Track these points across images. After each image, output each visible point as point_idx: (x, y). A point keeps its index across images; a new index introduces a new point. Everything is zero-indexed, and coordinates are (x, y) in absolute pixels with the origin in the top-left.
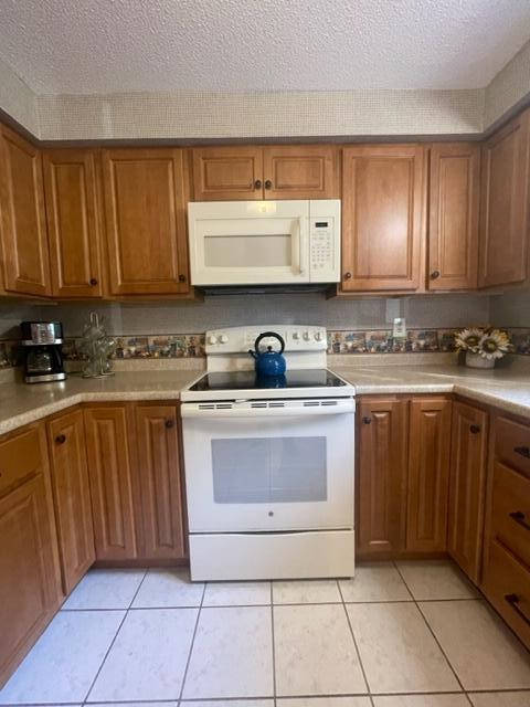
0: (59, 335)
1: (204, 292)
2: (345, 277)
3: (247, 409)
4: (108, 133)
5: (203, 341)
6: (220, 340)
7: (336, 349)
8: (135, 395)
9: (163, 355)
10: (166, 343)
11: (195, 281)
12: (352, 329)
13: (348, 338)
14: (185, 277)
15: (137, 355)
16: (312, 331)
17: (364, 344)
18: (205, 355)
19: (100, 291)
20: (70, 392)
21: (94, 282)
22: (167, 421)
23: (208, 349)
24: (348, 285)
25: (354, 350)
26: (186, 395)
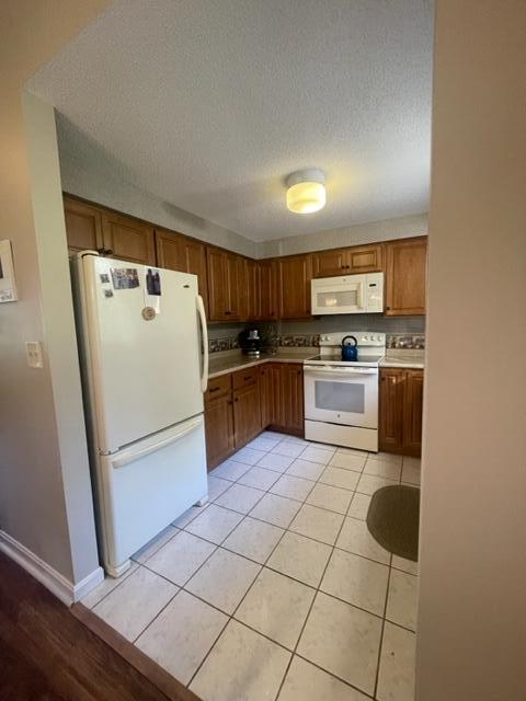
0: (258, 335)
1: (318, 317)
2: (386, 308)
3: (330, 369)
4: (281, 254)
5: (319, 339)
6: (326, 339)
7: (394, 346)
8: (287, 360)
9: (300, 345)
10: (301, 340)
11: (313, 313)
12: (403, 334)
13: (401, 340)
14: (309, 311)
15: (288, 345)
16: (375, 335)
17: (412, 343)
18: (319, 346)
19: (276, 317)
20: (261, 358)
21: (273, 314)
22: (298, 371)
23: (321, 343)
24: (390, 313)
25: (405, 347)
26: (306, 362)
